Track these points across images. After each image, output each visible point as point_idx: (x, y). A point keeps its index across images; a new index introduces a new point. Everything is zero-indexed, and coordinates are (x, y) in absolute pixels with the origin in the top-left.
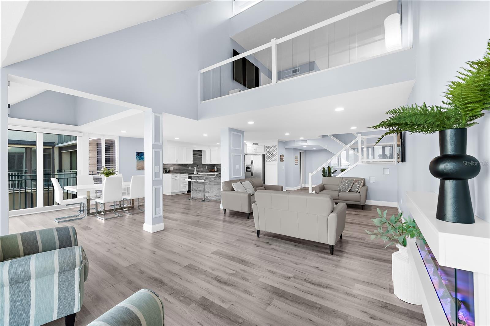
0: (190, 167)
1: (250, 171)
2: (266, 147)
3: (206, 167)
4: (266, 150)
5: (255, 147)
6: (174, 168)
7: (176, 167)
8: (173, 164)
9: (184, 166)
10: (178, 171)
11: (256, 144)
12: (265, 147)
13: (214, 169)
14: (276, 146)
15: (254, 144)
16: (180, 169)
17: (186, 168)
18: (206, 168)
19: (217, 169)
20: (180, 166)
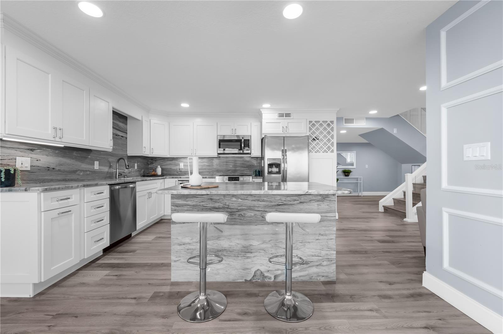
0: (97, 163)
1: (279, 173)
2: (310, 122)
3: (136, 165)
4: (310, 129)
5: (284, 122)
6: (36, 163)
7: (45, 160)
8: (32, 148)
9: (76, 158)
10: (54, 178)
11: (288, 115)
12: (308, 123)
13: (155, 170)
14: (332, 122)
15: (281, 115)
16: (62, 168)
17: (84, 166)
18: (136, 168)
19: (162, 170)
20: (63, 157)
